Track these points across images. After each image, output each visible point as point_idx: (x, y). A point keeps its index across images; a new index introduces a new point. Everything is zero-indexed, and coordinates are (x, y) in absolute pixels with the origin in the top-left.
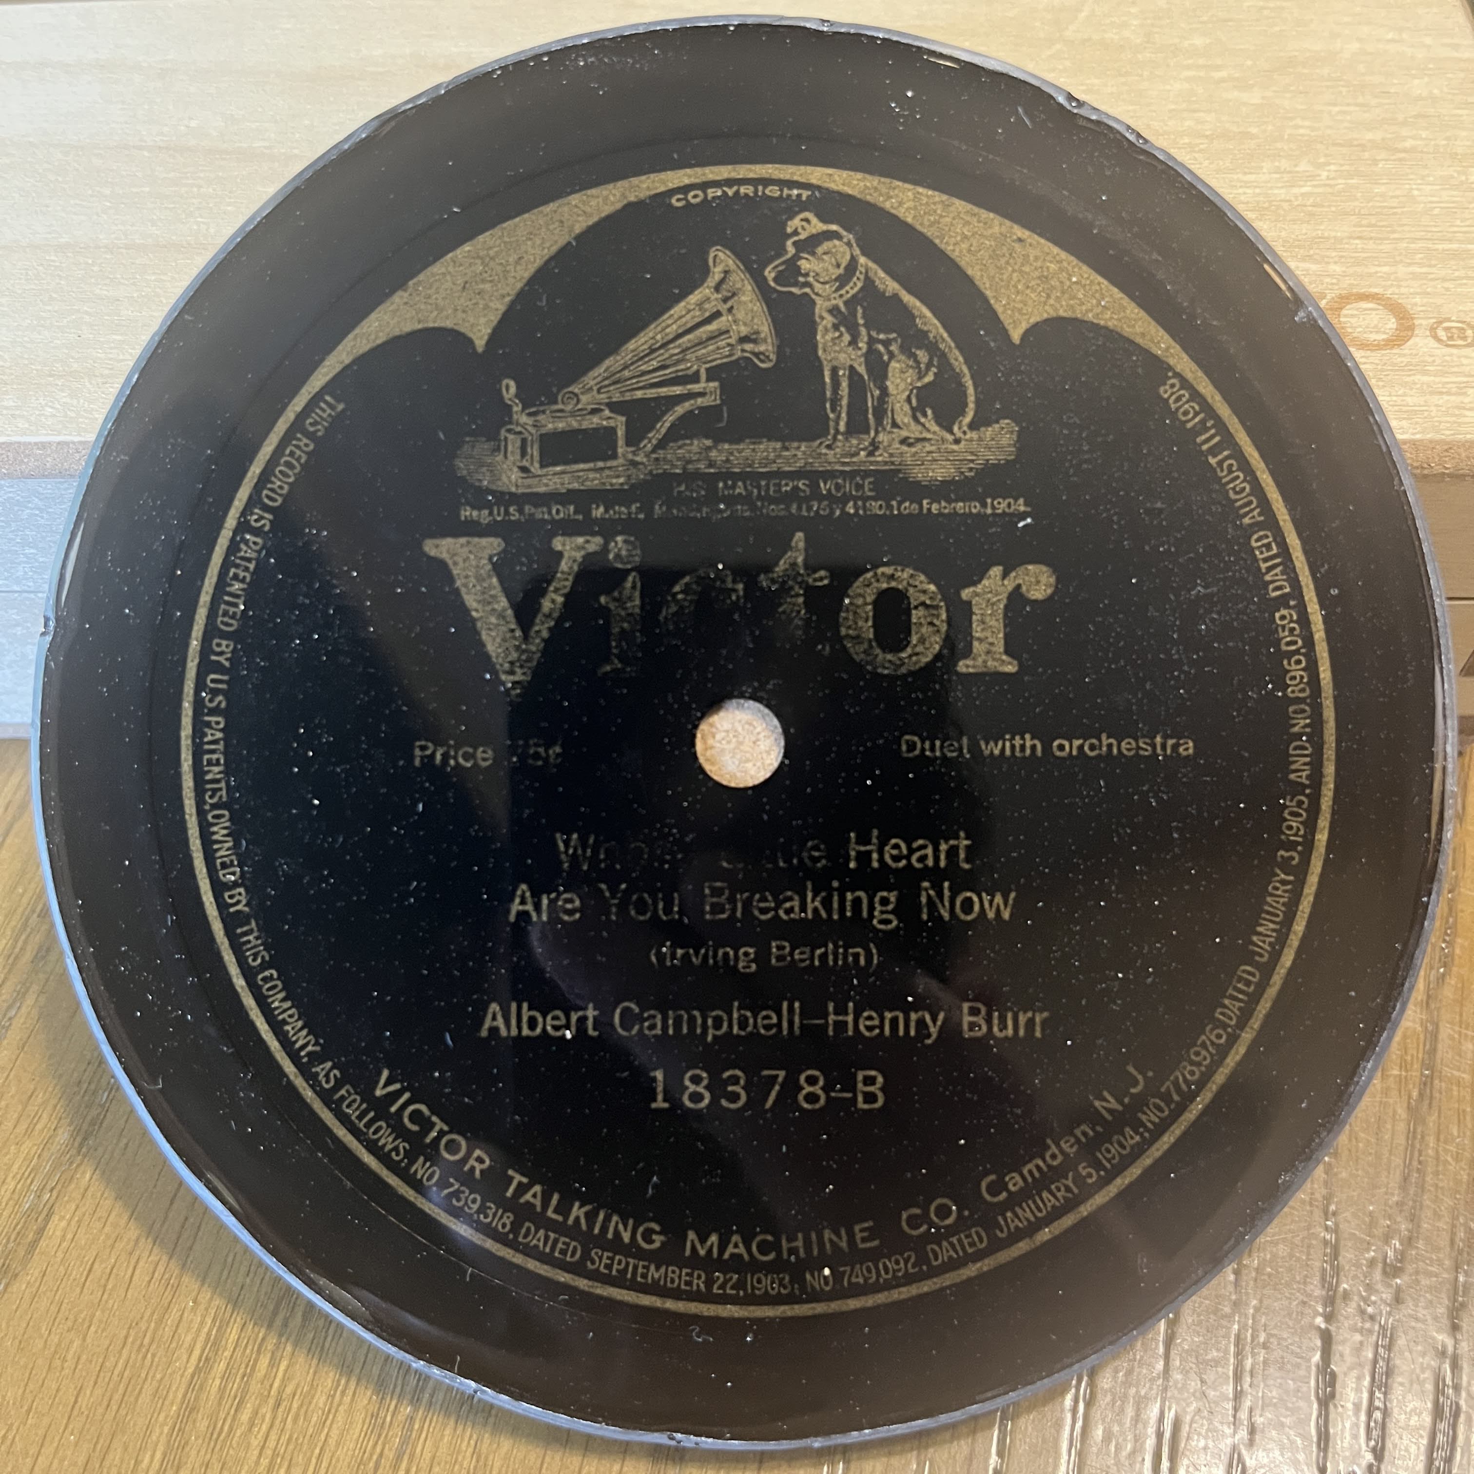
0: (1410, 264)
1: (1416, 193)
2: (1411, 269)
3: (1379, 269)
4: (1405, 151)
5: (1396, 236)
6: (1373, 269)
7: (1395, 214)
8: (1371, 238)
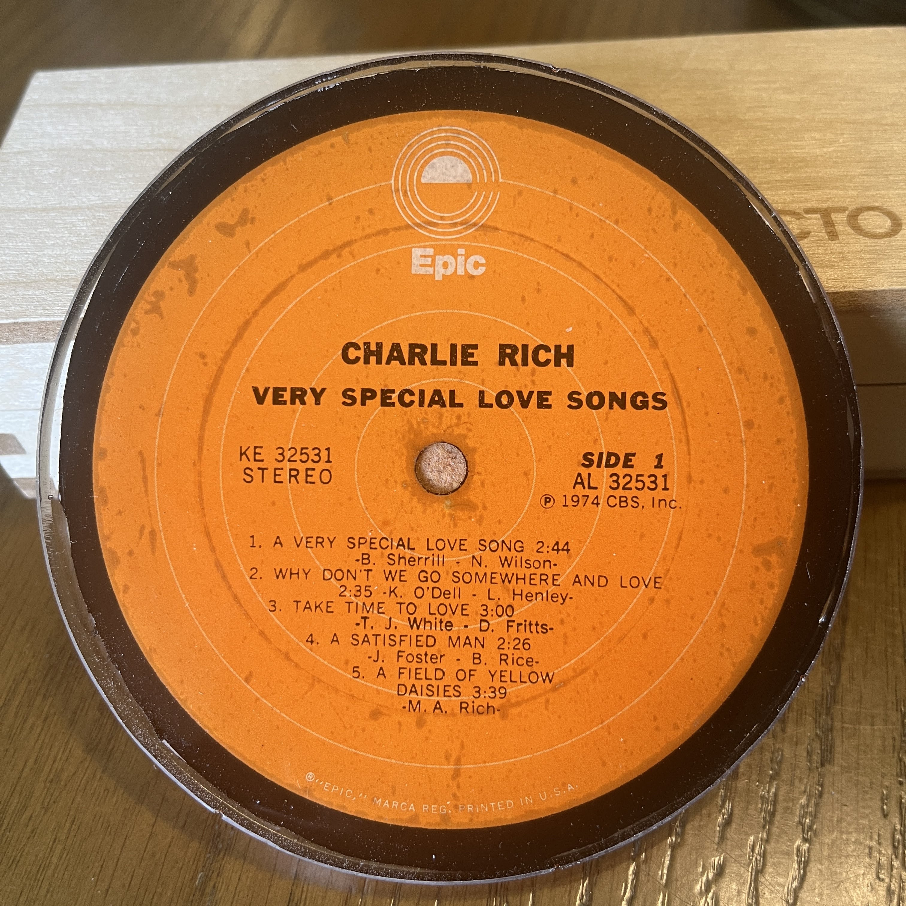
0: (896, 189)
1: (896, 148)
2: (897, 192)
3: (877, 192)
4: (887, 125)
5: (886, 173)
6: (874, 193)
7: (885, 161)
8: (872, 175)
